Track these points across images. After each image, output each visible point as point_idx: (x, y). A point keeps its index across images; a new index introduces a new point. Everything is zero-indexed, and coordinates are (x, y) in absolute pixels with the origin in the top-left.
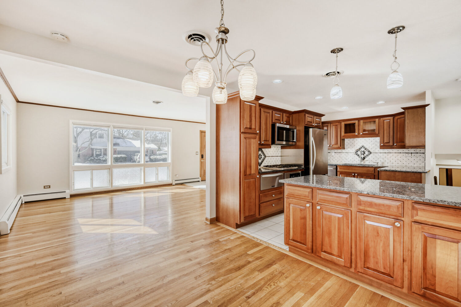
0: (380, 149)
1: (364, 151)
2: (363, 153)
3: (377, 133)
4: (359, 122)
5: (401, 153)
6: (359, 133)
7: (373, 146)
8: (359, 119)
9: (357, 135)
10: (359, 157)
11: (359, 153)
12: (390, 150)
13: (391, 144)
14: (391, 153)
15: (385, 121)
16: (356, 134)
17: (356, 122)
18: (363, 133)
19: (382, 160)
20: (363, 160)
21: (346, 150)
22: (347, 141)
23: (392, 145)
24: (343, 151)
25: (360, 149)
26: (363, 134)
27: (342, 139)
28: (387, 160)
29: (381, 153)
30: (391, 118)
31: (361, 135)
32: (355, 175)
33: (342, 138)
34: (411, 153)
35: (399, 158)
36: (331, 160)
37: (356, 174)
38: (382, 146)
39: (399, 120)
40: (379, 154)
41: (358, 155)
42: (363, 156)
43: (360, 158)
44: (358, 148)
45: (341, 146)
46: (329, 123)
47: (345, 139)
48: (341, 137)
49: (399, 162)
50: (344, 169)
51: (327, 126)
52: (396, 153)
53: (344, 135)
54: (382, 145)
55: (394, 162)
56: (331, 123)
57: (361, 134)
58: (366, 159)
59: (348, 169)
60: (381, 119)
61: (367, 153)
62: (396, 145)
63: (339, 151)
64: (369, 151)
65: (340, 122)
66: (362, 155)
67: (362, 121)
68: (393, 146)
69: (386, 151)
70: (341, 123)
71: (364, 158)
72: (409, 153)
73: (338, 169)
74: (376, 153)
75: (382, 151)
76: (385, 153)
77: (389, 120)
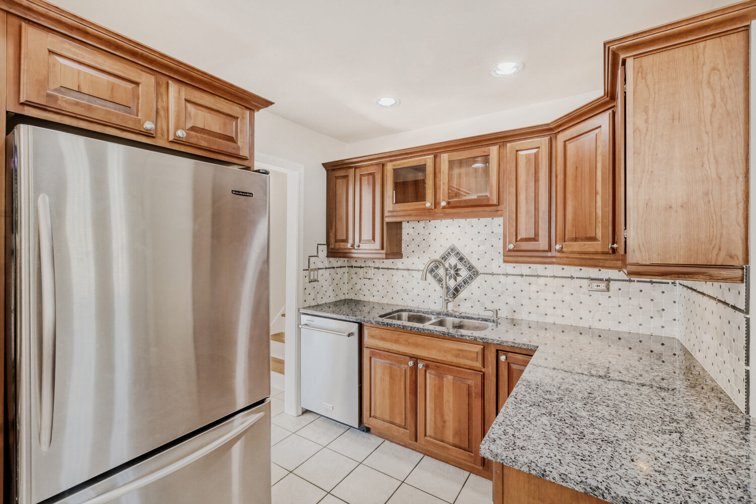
0: (505, 262)
1: (456, 266)
2: (453, 272)
3: (495, 202)
4: (438, 160)
5: (572, 278)
6: (436, 204)
7: (482, 248)
8: (436, 150)
9: (429, 209)
10: (442, 287)
11: (441, 272)
12: (539, 269)
13: (543, 244)
14: (538, 276)
15: (520, 153)
16: (428, 205)
17: (429, 160)
18: (448, 203)
19: (511, 301)
20: (455, 296)
21: (404, 259)
22: (407, 230)
23: (547, 248)
24: (398, 263)
25: (444, 258)
26: (450, 205)
27: (388, 223)
28: (525, 302)
29: (507, 275)
30: (543, 141)
31: (444, 208)
32: (416, 364)
33: (387, 220)
34: (608, 280)
35: (568, 298)
36: (367, 292)
37: (420, 366)
38: (510, 250)
39: (571, 146)
40: (502, 278)
41: (440, 281)
42: (452, 284)
43: (444, 289)
44: (437, 257)
45: (382, 248)
46: (351, 167)
47: (404, 225)
48: (386, 214)
49: (567, 313)
50: (383, 339)
51: (346, 177)
52: (555, 277)
53: (391, 209)
54: (511, 246)
55: (550, 311)
56: (356, 168)
57: (443, 204)
58: (463, 294)
59: (396, 342)
60: (508, 145)
61: (464, 273)
62: (561, 251)
63: (388, 263)
64: (471, 268)
65: (381, 161)
66: (450, 278)
67: (445, 157)
68: (549, 254)
69: (524, 269)
70: (383, 165)
71: (457, 290)
72: (602, 280)
73: (367, 340)
74: (493, 274)
75: (510, 268)
76: (522, 275)
77: (535, 151)
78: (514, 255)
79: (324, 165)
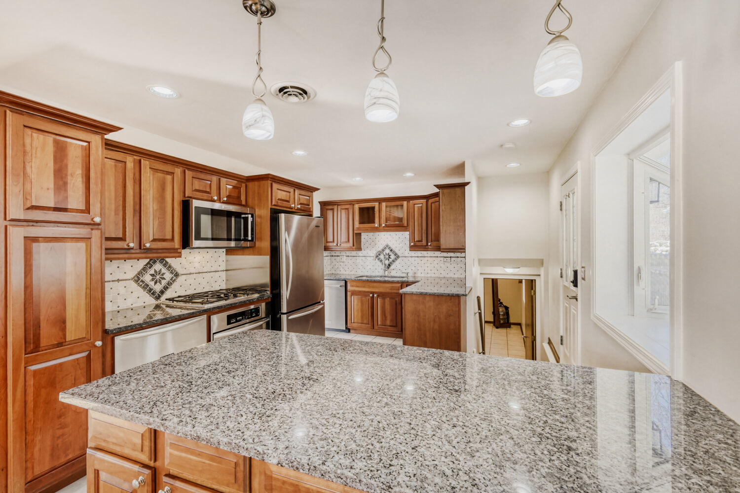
0: (410, 250)
1: (388, 254)
2: (387, 257)
3: (406, 225)
4: (380, 205)
5: (437, 257)
6: (380, 225)
7: (401, 245)
8: (380, 201)
9: (377, 227)
10: (382, 264)
11: (382, 257)
12: (425, 253)
13: (424, 243)
14: (425, 257)
15: (415, 205)
16: (376, 225)
17: (376, 204)
18: (386, 225)
19: (413, 268)
20: (388, 268)
21: (363, 251)
22: (364, 236)
23: (426, 244)
24: (360, 253)
25: (383, 250)
26: (386, 226)
27: (356, 233)
28: (419, 268)
29: (412, 257)
30: (424, 201)
31: (384, 227)
32: (373, 296)
33: (355, 232)
34: (451, 257)
35: (436, 266)
36: (341, 269)
37: (375, 295)
38: (412, 246)
39: (433, 205)
40: (410, 258)
41: (381, 261)
42: (387, 262)
43: (384, 265)
44: (380, 249)
45: (354, 246)
46: (336, 205)
47: (362, 234)
48: (355, 229)
49: (436, 272)
50: (357, 287)
51: (333, 209)
52: (431, 257)
53: (358, 227)
54: (412, 244)
55: (429, 271)
56: (338, 205)
57: (383, 225)
58: (392, 267)
59: (364, 287)
60: (411, 201)
61: (393, 257)
62: (430, 245)
63: (354, 253)
64: (396, 254)
65: (352, 203)
66: (386, 259)
67: (384, 204)
68: (427, 247)
69: (419, 253)
70: (353, 205)
71: (389, 265)
72: (448, 257)
73: (349, 288)
74: (406, 257)
75: (413, 253)
76: (418, 257)
77: (421, 205)
78: (413, 248)
79: (319, 202)
